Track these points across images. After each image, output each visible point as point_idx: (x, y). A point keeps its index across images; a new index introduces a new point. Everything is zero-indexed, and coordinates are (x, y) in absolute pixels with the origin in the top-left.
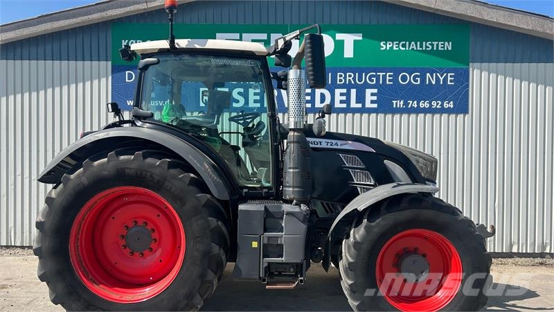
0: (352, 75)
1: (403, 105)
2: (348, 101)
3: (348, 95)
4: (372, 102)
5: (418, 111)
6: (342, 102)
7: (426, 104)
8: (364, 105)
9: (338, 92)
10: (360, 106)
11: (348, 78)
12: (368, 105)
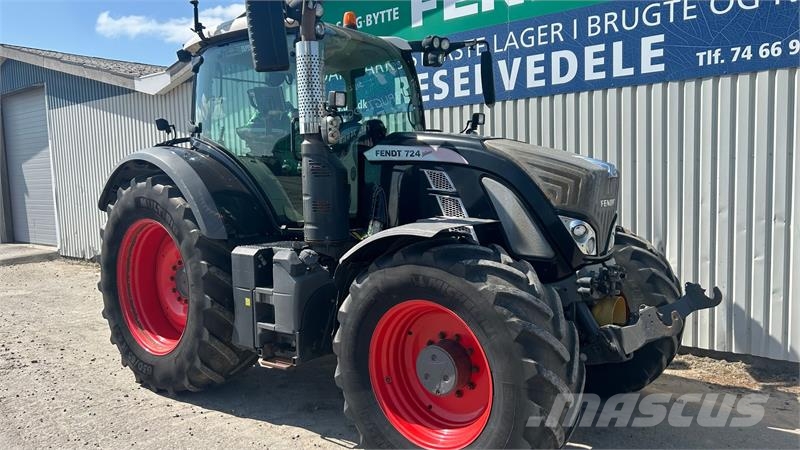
0: (615, 15)
1: (720, 58)
2: (608, 67)
3: (608, 55)
4: (655, 61)
5: (754, 66)
6: (597, 69)
7: (773, 49)
8: (638, 68)
9: (589, 51)
10: (630, 71)
11: (607, 23)
12: (647, 68)
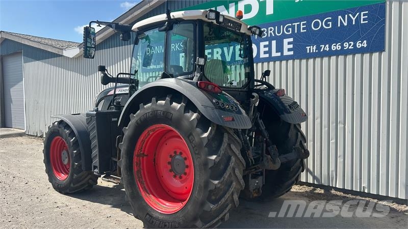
0: (273, 28)
1: (316, 50)
2: (270, 52)
3: (270, 46)
4: (289, 50)
5: (330, 54)
6: (265, 53)
7: (337, 46)
8: (282, 53)
9: (262, 44)
10: (279, 54)
11: (269, 32)
12: (286, 53)
